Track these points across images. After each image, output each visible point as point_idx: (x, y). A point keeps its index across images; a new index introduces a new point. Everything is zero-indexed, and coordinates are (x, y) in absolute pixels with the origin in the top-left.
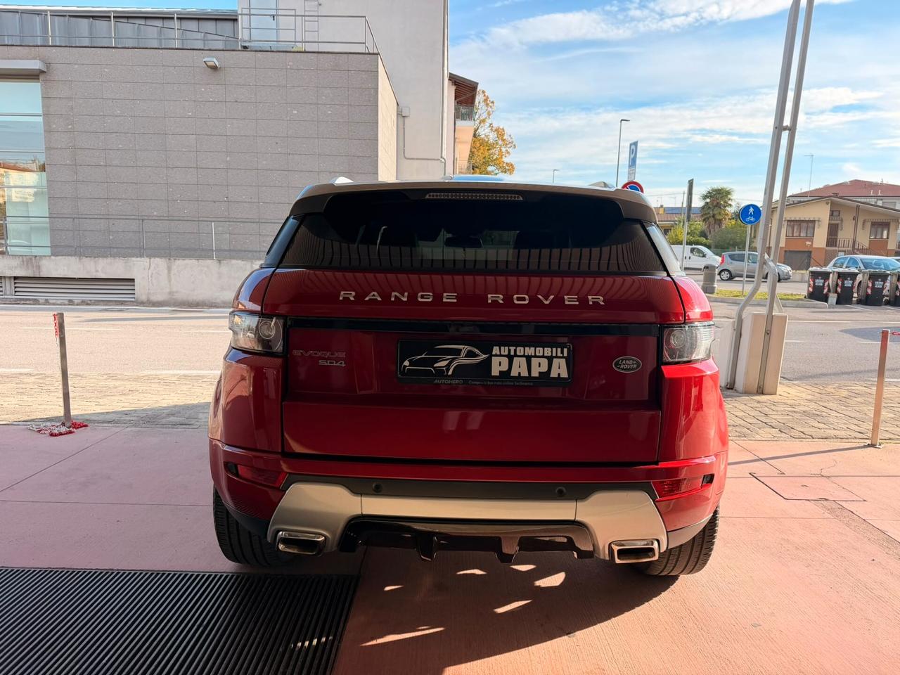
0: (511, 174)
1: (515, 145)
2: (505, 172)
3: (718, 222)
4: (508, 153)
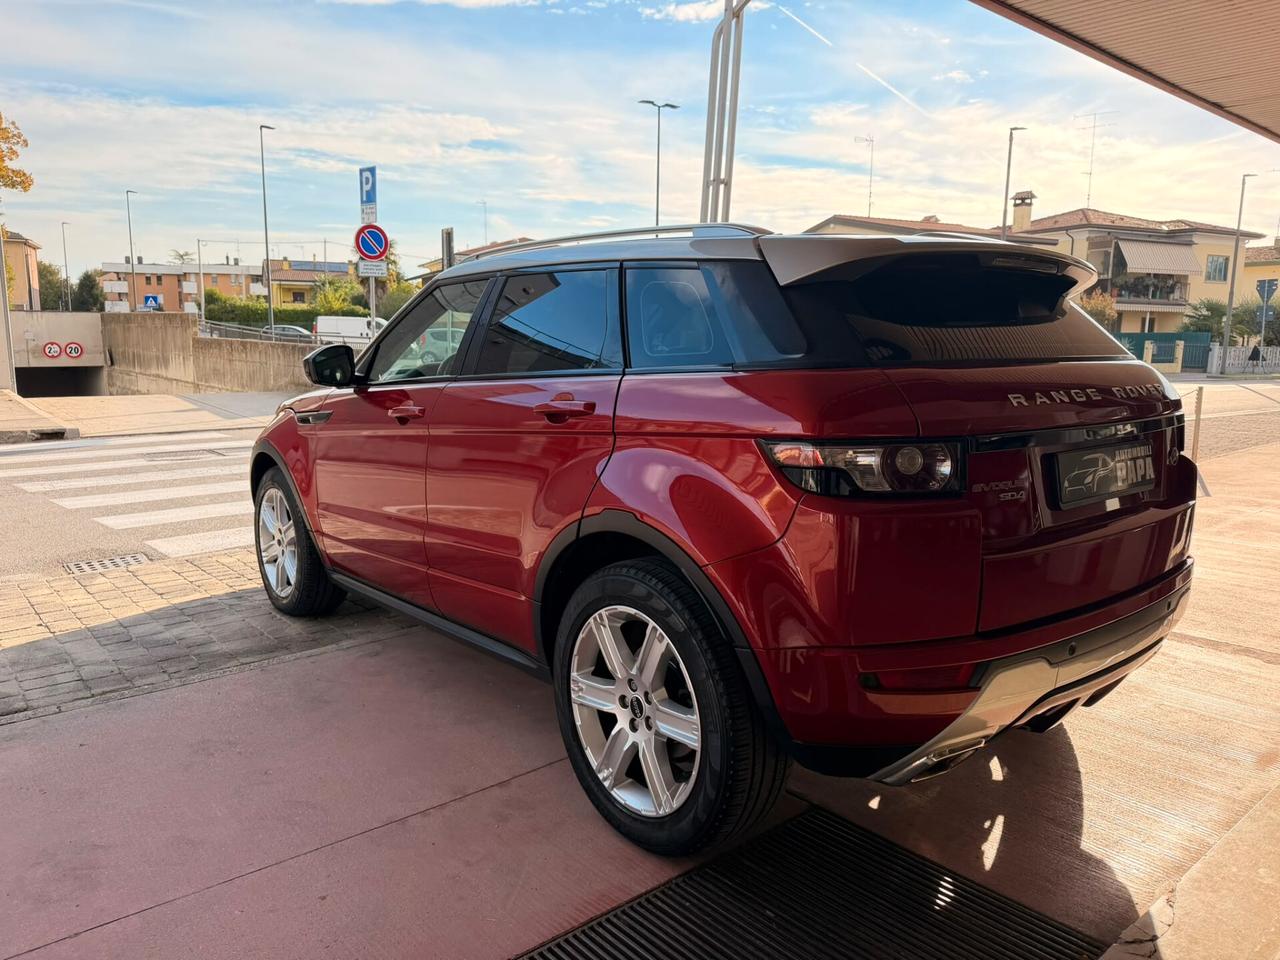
0: (25, 189)
1: (25, 141)
2: (13, 186)
3: (380, 285)
4: (14, 153)
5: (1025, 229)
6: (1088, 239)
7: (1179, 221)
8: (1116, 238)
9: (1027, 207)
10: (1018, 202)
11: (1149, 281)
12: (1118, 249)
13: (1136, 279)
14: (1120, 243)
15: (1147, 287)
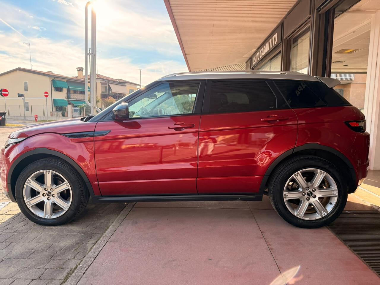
5: (82, 78)
6: (100, 82)
7: (120, 80)
8: (108, 83)
9: (81, 72)
10: (79, 70)
11: (118, 95)
12: (109, 85)
13: (115, 94)
14: (110, 84)
15: (117, 97)
